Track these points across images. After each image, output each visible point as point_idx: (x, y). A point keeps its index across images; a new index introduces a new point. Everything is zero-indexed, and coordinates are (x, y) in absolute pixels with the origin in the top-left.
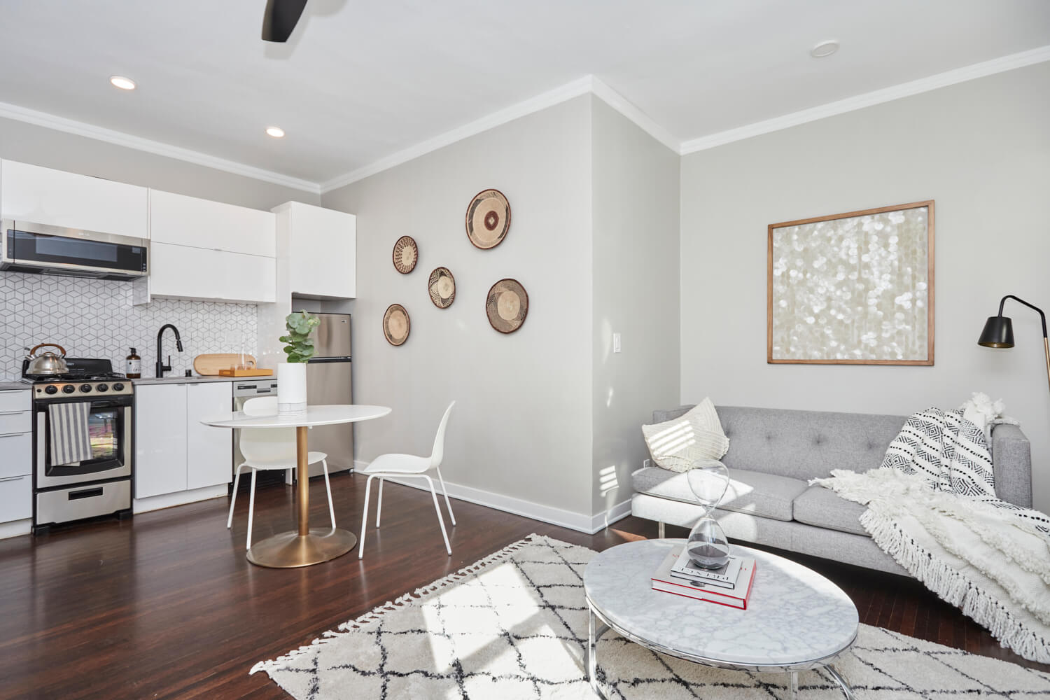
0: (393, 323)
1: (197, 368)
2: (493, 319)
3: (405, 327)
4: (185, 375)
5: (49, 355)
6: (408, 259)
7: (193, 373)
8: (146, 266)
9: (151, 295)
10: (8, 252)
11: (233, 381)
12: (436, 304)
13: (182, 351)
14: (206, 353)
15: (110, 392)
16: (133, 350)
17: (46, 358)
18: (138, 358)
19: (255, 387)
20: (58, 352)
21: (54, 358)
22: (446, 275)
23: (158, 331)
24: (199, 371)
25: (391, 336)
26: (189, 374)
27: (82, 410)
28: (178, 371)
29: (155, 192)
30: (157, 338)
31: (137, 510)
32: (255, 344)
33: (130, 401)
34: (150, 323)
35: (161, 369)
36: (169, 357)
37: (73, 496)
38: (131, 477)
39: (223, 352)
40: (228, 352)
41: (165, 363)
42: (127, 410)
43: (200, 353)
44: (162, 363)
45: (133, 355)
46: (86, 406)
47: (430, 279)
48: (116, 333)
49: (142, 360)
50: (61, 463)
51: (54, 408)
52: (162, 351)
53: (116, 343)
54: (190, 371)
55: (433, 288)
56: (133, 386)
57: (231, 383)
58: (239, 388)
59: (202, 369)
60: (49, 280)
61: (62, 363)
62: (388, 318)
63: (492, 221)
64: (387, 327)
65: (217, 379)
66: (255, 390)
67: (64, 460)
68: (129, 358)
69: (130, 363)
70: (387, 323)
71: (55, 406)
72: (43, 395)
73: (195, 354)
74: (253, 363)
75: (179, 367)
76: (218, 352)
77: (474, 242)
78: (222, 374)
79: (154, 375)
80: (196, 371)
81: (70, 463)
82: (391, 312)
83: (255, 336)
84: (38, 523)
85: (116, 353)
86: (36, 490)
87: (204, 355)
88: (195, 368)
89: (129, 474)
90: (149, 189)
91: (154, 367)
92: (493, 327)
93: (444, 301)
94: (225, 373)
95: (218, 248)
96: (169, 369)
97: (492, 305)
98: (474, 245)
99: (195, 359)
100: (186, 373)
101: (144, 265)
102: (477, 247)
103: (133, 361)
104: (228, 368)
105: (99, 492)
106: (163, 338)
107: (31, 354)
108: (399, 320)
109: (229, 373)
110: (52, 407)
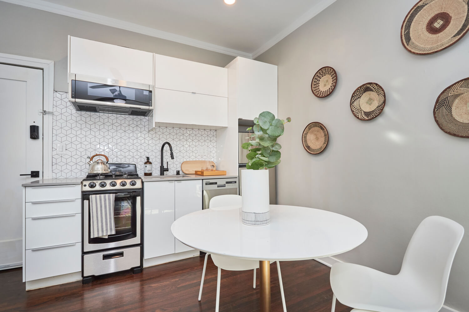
0: (311, 138)
1: (183, 169)
2: (445, 124)
3: (322, 140)
4: (176, 174)
5: (100, 161)
6: (325, 85)
7: (181, 173)
8: (151, 103)
9: (156, 123)
10: (72, 94)
11: (203, 180)
12: (358, 118)
13: (174, 159)
14: (188, 160)
15: (128, 186)
16: (148, 158)
17: (98, 163)
18: (150, 163)
19: (216, 183)
20: (104, 159)
21: (103, 163)
22: (372, 90)
23: (161, 147)
24: (184, 171)
25: (309, 147)
26: (178, 173)
27: (109, 199)
28: (172, 172)
29: (157, 56)
30: (161, 151)
31: (145, 265)
32: (215, 155)
33: (141, 192)
34: (158, 142)
35: (163, 170)
36: (167, 162)
37: (105, 257)
38: (141, 245)
39: (197, 160)
40: (200, 160)
41: (165, 167)
42: (138, 199)
43: (185, 160)
44: (163, 166)
45: (148, 162)
46: (112, 196)
47: (352, 96)
48: (139, 148)
49: (153, 164)
50: (96, 236)
51: (92, 197)
52: (164, 158)
53: (139, 154)
54: (179, 171)
55: (355, 104)
56: (143, 183)
57: (202, 180)
58: (206, 184)
59: (186, 170)
60: (104, 116)
61: (107, 166)
62: (306, 134)
63: (438, 24)
64: (306, 141)
65: (193, 177)
66: (216, 185)
67: (98, 234)
68: (146, 163)
69: (146, 167)
70: (305, 137)
71: (94, 196)
72: (87, 188)
73: (182, 161)
74: (214, 166)
75: (173, 169)
76: (194, 160)
77: (413, 51)
78: (196, 173)
79: (159, 173)
80: (182, 171)
81: (102, 236)
82: (309, 129)
83: (215, 149)
84: (85, 275)
85: (139, 160)
86: (84, 253)
87: (187, 161)
88: (182, 170)
89: (139, 242)
90: (154, 53)
91: (159, 169)
92: (446, 132)
93: (367, 114)
94: (198, 173)
95: (194, 92)
96: (167, 170)
97: (444, 110)
98: (414, 53)
99: (182, 164)
100: (177, 173)
101: (150, 102)
102: (418, 54)
103: (148, 165)
104: (200, 170)
105: (121, 254)
106: (164, 151)
107: (90, 161)
108: (316, 135)
109: (200, 173)
110: (91, 197)
